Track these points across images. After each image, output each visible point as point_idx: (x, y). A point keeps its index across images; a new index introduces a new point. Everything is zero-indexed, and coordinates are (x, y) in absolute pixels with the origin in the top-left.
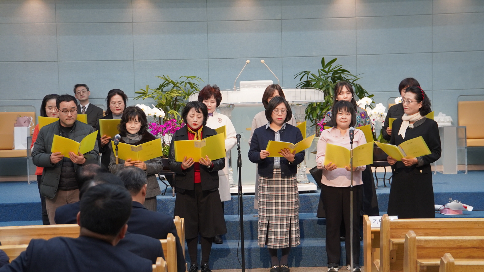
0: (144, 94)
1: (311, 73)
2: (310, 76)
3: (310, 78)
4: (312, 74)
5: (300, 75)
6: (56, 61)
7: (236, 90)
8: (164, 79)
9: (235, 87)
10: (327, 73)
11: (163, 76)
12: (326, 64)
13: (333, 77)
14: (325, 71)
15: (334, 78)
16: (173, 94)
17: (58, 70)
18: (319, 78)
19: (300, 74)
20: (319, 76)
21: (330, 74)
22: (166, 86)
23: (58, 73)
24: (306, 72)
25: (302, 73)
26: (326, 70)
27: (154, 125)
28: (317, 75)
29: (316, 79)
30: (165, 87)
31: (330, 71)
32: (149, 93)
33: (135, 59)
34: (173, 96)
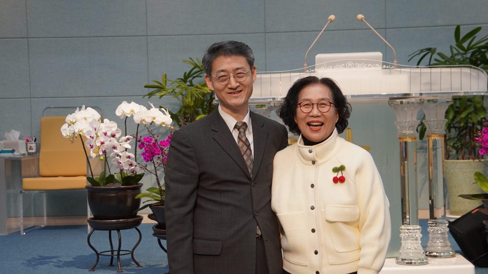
0: (160, 88)
1: (437, 51)
2: (435, 56)
3: (436, 60)
4: (439, 54)
5: (419, 54)
6: (24, 37)
7: (308, 71)
8: (192, 64)
9: (305, 65)
10: (466, 51)
11: (191, 58)
12: (461, 37)
13: (474, 59)
14: (462, 48)
15: (477, 60)
16: (206, 88)
17: (28, 52)
18: (452, 59)
19: (418, 52)
20: (452, 57)
21: (469, 55)
22: (197, 76)
23: (29, 57)
24: (429, 50)
25: (422, 51)
26: (465, 45)
27: (148, 142)
28: (448, 55)
29: (446, 61)
30: (194, 77)
31: (471, 48)
32: (169, 87)
33: (148, 35)
34: (206, 92)
